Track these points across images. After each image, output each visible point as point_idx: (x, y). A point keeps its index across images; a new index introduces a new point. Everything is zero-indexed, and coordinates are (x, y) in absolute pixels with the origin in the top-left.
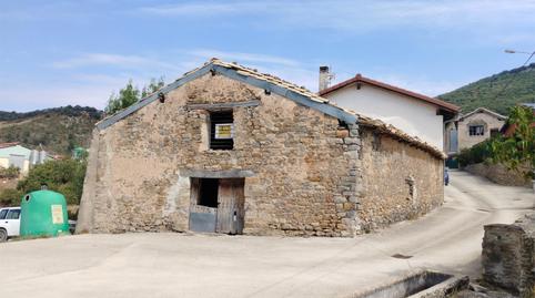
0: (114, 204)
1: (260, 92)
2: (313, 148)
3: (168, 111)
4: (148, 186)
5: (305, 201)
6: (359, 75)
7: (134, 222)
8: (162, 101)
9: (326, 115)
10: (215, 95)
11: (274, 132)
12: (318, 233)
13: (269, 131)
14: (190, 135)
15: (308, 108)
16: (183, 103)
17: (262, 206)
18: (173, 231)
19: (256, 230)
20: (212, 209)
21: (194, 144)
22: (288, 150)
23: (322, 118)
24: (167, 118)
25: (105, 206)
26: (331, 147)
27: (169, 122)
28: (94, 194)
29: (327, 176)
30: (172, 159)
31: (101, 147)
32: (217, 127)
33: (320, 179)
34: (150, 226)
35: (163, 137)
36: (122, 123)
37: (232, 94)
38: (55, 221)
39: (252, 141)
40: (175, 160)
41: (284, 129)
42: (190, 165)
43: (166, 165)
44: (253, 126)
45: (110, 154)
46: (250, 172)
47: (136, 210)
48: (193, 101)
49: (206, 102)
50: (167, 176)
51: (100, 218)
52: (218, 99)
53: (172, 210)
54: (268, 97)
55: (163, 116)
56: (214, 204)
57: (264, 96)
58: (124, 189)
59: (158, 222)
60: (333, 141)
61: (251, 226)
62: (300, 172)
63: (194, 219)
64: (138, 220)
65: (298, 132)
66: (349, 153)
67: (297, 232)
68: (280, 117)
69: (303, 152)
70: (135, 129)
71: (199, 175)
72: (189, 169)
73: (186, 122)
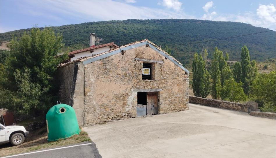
0: (98, 108)
1: (164, 58)
2: (179, 81)
3: (126, 59)
4: (117, 97)
7: (111, 116)
8: (123, 54)
9: (182, 69)
10: (148, 56)
12: (181, 110)
13: (167, 74)
14: (137, 73)
15: (178, 66)
16: (134, 57)
18: (131, 117)
19: (163, 112)
20: (145, 106)
22: (173, 81)
23: (181, 71)
24: (126, 63)
26: (183, 81)
27: (127, 65)
32: (144, 69)
33: (181, 92)
34: (119, 117)
35: (124, 72)
37: (154, 56)
39: (161, 77)
40: (131, 84)
41: (171, 73)
42: (138, 86)
43: (126, 86)
44: (162, 71)
46: (161, 89)
49: (144, 58)
50: (127, 92)
53: (130, 108)
54: (167, 60)
55: (124, 62)
56: (145, 103)
57: (165, 60)
58: (103, 99)
59: (124, 114)
61: (162, 110)
62: (176, 89)
63: (138, 111)
64: (113, 114)
65: (175, 75)
66: (187, 83)
67: (175, 110)
68: (170, 68)
69: (177, 82)
70: (108, 67)
71: (142, 91)
72: (137, 88)
73: (135, 66)
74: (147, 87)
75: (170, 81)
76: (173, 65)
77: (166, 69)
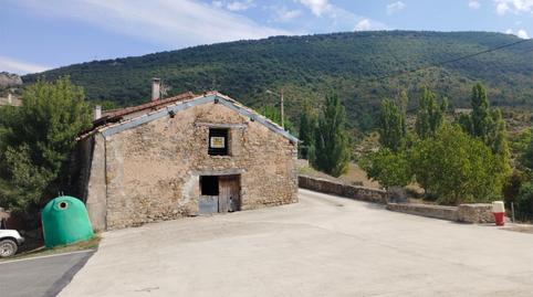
0: (129, 203)
1: (248, 120)
2: (278, 155)
3: (178, 125)
4: (162, 185)
5: (275, 186)
8: (172, 117)
10: (217, 118)
11: (257, 145)
12: (282, 203)
13: (254, 144)
14: (199, 145)
15: (275, 131)
16: (192, 120)
17: (252, 191)
18: (188, 216)
19: (248, 206)
20: (214, 197)
22: (265, 156)
23: (282, 138)
24: (178, 131)
25: (119, 205)
26: (287, 155)
27: (180, 134)
28: (104, 195)
29: (285, 171)
30: (184, 163)
32: (212, 139)
33: (282, 173)
34: (168, 216)
35: (175, 145)
36: (130, 132)
37: (229, 118)
39: (244, 150)
40: (187, 164)
41: (263, 143)
42: (200, 167)
43: (179, 167)
44: (244, 140)
45: (120, 159)
46: (244, 170)
47: (153, 205)
48: (199, 119)
49: (210, 122)
50: (181, 176)
52: (219, 120)
53: (187, 201)
54: (253, 123)
55: (174, 129)
56: (216, 193)
57: (250, 122)
58: (139, 189)
59: (175, 211)
60: (287, 151)
61: (247, 204)
62: (272, 169)
63: (202, 206)
64: (155, 212)
65: (270, 145)
67: (272, 204)
68: (260, 136)
69: (273, 158)
70: (145, 138)
71: (208, 174)
72: (198, 170)
73: (195, 135)
74: (218, 167)
75: (261, 155)
76: (266, 129)
77: (252, 138)
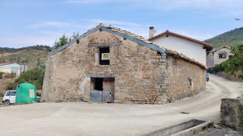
0: (57, 89)
1: (122, 39)
2: (145, 64)
3: (80, 47)
4: (72, 81)
5: (142, 88)
6: (167, 31)
7: (66, 97)
8: (78, 43)
9: (151, 49)
10: (101, 40)
11: (128, 57)
12: (147, 102)
13: (126, 56)
14: (90, 58)
15: (143, 46)
16: (87, 44)
17: (122, 90)
18: (83, 101)
19: (119, 101)
20: (100, 92)
21: (92, 62)
22: (134, 65)
23: (149, 51)
24: (80, 51)
25: (53, 90)
26: (154, 64)
27: (81, 52)
28: (48, 85)
29: (151, 77)
30: (82, 69)
31: (51, 63)
32: (103, 54)
33: (148, 78)
34: (73, 99)
35: (78, 59)
36: (60, 53)
37: (109, 39)
38: (31, 96)
39: (118, 61)
40: (84, 70)
41: (133, 55)
42: (90, 72)
43: (79, 72)
44: (118, 54)
45: (55, 67)
46: (117, 75)
47: (67, 92)
48: (91, 43)
49: (97, 43)
50: (80, 77)
51: (51, 95)
52: (103, 42)
53: (82, 92)
54: (126, 41)
55: (78, 50)
56: (101, 90)
57: (123, 41)
58: (61, 82)
59: (76, 97)
60: (154, 61)
62: (139, 75)
65: (138, 57)
66: (162, 66)
68: (131, 50)
69: (141, 66)
70: (66, 56)
71: (95, 76)
72: (90, 73)
73: (88, 52)
77: (125, 52)
